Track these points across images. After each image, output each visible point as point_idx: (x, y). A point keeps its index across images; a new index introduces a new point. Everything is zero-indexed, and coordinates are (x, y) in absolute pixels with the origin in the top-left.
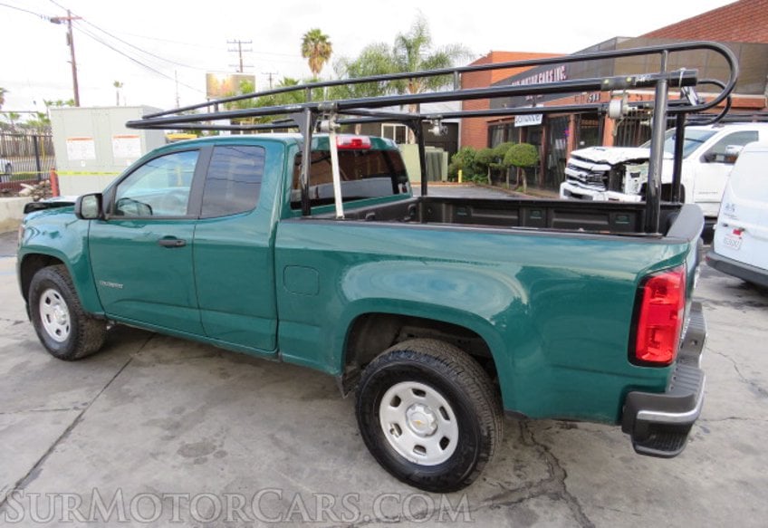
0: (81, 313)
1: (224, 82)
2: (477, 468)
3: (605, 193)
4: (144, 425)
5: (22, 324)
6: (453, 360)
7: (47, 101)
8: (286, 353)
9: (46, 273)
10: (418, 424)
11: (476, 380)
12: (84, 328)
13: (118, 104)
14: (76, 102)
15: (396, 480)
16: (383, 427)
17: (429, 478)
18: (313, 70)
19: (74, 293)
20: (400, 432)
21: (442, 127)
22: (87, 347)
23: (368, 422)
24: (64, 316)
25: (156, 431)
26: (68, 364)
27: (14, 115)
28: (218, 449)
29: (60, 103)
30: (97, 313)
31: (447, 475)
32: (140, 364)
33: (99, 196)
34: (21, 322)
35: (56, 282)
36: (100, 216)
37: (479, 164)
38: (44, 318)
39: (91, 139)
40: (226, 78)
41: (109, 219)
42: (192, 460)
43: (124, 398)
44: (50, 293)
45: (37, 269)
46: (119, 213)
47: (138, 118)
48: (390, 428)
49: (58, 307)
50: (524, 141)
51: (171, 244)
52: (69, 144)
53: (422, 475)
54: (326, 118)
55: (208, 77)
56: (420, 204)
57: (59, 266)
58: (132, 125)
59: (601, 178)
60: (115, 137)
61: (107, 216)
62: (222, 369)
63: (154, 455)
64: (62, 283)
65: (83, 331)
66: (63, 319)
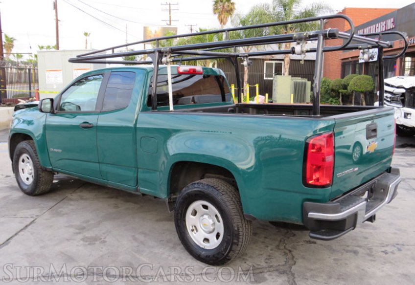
0: (39, 167)
1: (156, 32)
2: (233, 249)
3: (402, 109)
4: (66, 227)
5: (9, 177)
6: (222, 188)
7: (41, 46)
8: (143, 187)
9: (23, 144)
10: (205, 225)
11: (234, 199)
12: (41, 176)
13: (86, 48)
14: (57, 47)
15: (194, 259)
16: (187, 227)
17: (209, 256)
18: (221, 23)
19: (37, 156)
20: (197, 231)
21: (249, 61)
22: (42, 188)
23: (179, 224)
24: (31, 169)
25: (72, 230)
26: (32, 197)
27: (19, 56)
28: (102, 240)
29: (49, 47)
30: (48, 167)
31: (218, 254)
32: (71, 200)
33: (52, 100)
34: (9, 176)
35: (28, 149)
36: (52, 111)
37: (333, 90)
38: (20, 171)
39: (61, 71)
40: (157, 30)
41: (57, 113)
42: (87, 243)
43: (59, 214)
44: (24, 156)
45: (19, 142)
46: (61, 109)
47: (74, 57)
48: (191, 228)
49: (28, 164)
50: (366, 73)
51: (87, 127)
52: (47, 74)
53: (205, 255)
54: (166, 56)
55: (145, 29)
56: (237, 108)
57: (30, 141)
58: (72, 61)
59: (400, 98)
60: (75, 69)
61: (56, 111)
62: (116, 204)
63: (68, 240)
64: (31, 150)
65: (40, 178)
66: (30, 171)
